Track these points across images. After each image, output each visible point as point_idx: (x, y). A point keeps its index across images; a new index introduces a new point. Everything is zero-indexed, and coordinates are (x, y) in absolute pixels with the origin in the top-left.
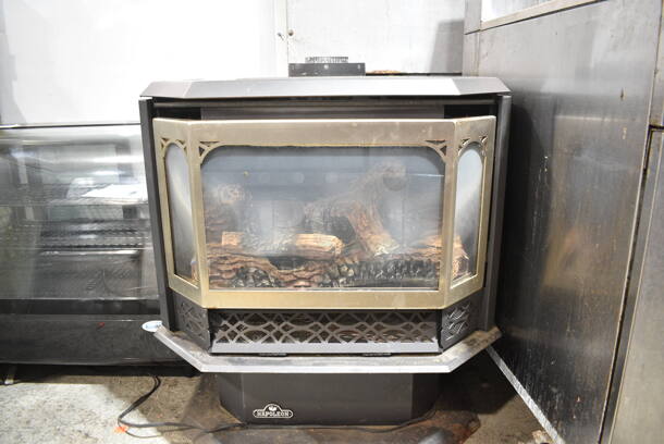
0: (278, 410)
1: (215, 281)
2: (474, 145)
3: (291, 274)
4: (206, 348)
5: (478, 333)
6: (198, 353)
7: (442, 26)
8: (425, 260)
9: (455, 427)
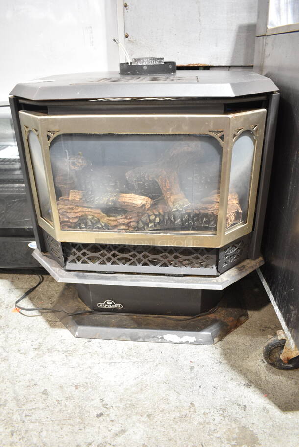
0: (113, 304)
1: (65, 225)
2: (248, 132)
3: (116, 220)
4: (63, 266)
5: (248, 261)
6: (58, 269)
7: (241, 29)
8: (209, 212)
9: (230, 320)
